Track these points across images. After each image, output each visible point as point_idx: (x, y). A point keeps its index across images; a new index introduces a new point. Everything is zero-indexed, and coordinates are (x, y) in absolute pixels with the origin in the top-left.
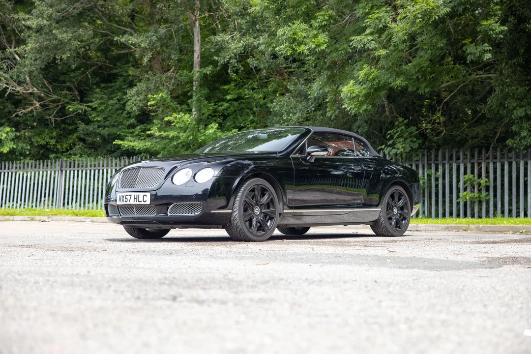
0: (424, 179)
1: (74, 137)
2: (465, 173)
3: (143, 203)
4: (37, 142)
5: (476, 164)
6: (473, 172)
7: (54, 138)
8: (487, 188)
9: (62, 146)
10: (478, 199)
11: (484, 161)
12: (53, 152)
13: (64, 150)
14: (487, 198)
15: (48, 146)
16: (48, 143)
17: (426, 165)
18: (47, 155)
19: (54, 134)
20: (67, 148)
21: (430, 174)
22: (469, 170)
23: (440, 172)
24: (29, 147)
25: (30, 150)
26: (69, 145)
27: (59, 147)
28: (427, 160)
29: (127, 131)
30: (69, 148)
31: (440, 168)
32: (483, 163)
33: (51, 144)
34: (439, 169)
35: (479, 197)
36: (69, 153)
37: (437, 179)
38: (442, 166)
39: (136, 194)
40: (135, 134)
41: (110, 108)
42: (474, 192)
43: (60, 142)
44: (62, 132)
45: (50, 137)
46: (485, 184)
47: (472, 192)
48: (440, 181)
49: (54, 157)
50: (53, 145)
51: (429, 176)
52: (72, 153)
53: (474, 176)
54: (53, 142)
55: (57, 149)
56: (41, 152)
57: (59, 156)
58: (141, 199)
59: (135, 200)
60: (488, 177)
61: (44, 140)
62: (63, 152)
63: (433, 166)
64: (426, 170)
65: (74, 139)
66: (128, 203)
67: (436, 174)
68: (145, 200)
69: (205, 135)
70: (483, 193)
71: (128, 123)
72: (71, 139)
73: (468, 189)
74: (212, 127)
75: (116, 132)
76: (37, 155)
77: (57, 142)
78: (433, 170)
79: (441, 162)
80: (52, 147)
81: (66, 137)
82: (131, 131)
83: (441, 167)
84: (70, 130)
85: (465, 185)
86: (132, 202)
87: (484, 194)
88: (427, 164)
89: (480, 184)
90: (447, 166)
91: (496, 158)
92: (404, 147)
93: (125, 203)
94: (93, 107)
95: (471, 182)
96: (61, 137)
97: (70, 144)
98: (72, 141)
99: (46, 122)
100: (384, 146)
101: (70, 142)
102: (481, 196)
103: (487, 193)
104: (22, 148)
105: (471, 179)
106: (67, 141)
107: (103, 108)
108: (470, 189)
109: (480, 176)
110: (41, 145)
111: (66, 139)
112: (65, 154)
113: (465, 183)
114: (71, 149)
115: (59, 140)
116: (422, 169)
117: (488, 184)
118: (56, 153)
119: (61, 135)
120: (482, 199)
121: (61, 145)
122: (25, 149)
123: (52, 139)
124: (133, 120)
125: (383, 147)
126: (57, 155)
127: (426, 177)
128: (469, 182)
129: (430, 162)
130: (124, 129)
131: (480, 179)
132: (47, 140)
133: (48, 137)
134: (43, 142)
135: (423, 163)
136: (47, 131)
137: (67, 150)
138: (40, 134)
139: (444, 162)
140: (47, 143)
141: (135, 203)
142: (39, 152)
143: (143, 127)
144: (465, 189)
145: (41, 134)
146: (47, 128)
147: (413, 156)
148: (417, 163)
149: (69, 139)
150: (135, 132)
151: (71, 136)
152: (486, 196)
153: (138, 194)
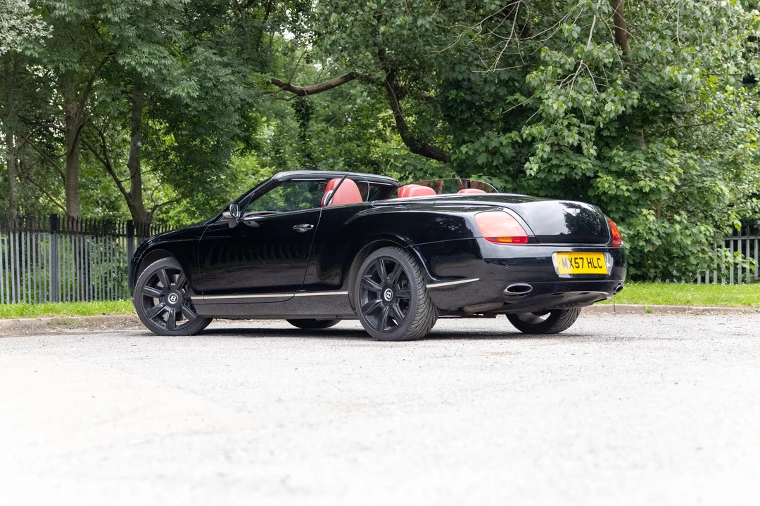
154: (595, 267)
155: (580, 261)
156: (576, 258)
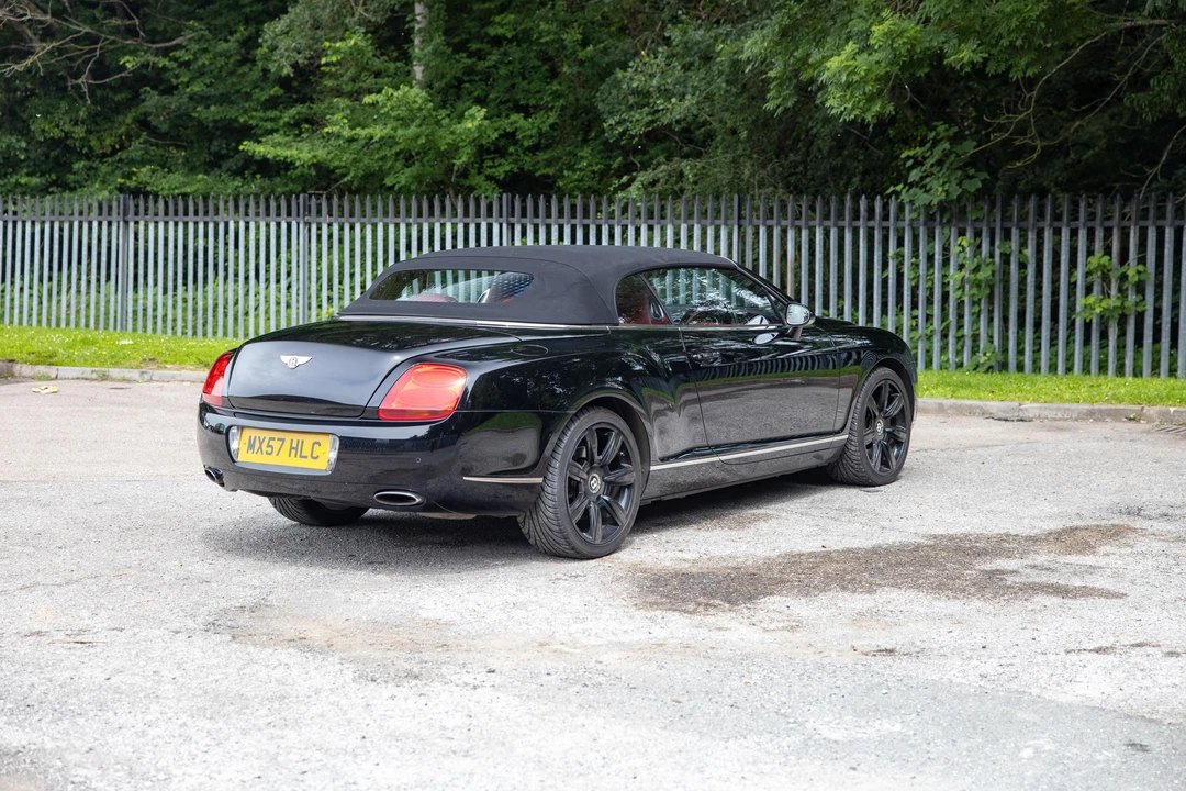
0: (994, 263)
1: (129, 121)
2: (1090, 253)
4: (43, 131)
5: (1115, 231)
6: (1108, 251)
7: (83, 123)
8: (1140, 288)
9: (100, 139)
10: (1120, 312)
11: (1136, 225)
12: (81, 156)
13: (108, 150)
14: (1140, 309)
15: (69, 142)
16: (67, 135)
17: (998, 230)
18: (65, 162)
19: (82, 114)
20: (113, 147)
21: (1008, 252)
22: (1098, 245)
23: (1030, 247)
24: (24, 144)
25: (26, 150)
26: (117, 139)
27: (94, 143)
28: (1002, 221)
29: (261, 114)
30: (117, 147)
31: (1031, 237)
32: (1133, 227)
33: (76, 136)
34: (1029, 241)
35: (1122, 307)
36: (117, 158)
37: (1023, 266)
38: (1035, 233)
40: (282, 122)
41: (221, 61)
42: (1109, 296)
43: (98, 132)
44: (99, 108)
45: (71, 120)
46: (1136, 279)
47: (1106, 294)
48: (1031, 270)
49: (84, 166)
50: (81, 139)
51: (1006, 258)
52: (124, 157)
53: (1111, 260)
54: (79, 131)
55: (91, 149)
56: (52, 154)
57: (94, 165)
60: (1142, 260)
61: (58, 126)
62: (104, 155)
63: (1015, 232)
64: (997, 243)
65: (128, 125)
67: (1021, 252)
69: (452, 133)
70: (1129, 298)
71: (264, 96)
72: (120, 124)
73: (1096, 288)
74: (473, 117)
75: (236, 117)
76: (43, 162)
77: (89, 132)
78: (1014, 244)
79: (1034, 225)
80: (77, 144)
81: (108, 119)
82: (272, 114)
83: (1035, 237)
84: (118, 104)
85: (1089, 279)
87: (1132, 298)
88: (1002, 228)
89: (1124, 277)
90: (1048, 234)
91: (1163, 217)
92: (947, 191)
94: (182, 60)
95: (1103, 273)
96: (98, 119)
97: (121, 136)
98: (123, 129)
99: (61, 84)
100: (901, 186)
101: (120, 131)
102: (1126, 304)
103: (1140, 297)
104: (8, 146)
105: (1104, 266)
106: (111, 128)
107: (207, 62)
108: (1100, 288)
109: (1124, 258)
110: (52, 138)
111: (109, 124)
112: (110, 160)
113: (1088, 274)
114: (122, 148)
115: (94, 127)
116: (988, 240)
117: (1143, 277)
118: (88, 159)
119: (97, 115)
120: (1127, 312)
121: (98, 138)
122: (15, 149)
123: (76, 124)
124: (276, 88)
125: (899, 188)
126: (90, 163)
127: (997, 259)
128: (1099, 273)
129: (1008, 225)
130: (256, 110)
131: (1125, 267)
132: (67, 128)
133: (68, 120)
134: (57, 133)
135: (992, 226)
136: (64, 106)
137: (114, 152)
138: (48, 113)
139: (1040, 225)
140: (66, 133)
142: (47, 157)
143: (304, 110)
144: (1089, 290)
145: (52, 114)
146: (62, 99)
147: (969, 209)
148: (978, 225)
149: (116, 125)
150: (281, 117)
151: (120, 118)
152: (1137, 304)
154: (301, 456)
155: (276, 444)
156: (273, 439)
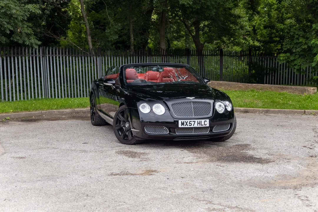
3: (204, 126)
39: (199, 120)
58: (203, 123)
59: (199, 124)
66: (192, 126)
68: (205, 124)
86: (196, 125)
93: (189, 126)
141: (199, 126)
153: (200, 120)
